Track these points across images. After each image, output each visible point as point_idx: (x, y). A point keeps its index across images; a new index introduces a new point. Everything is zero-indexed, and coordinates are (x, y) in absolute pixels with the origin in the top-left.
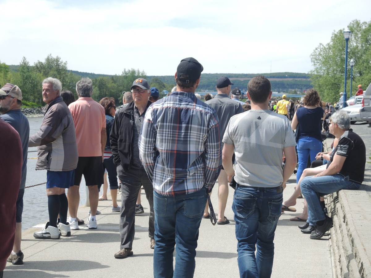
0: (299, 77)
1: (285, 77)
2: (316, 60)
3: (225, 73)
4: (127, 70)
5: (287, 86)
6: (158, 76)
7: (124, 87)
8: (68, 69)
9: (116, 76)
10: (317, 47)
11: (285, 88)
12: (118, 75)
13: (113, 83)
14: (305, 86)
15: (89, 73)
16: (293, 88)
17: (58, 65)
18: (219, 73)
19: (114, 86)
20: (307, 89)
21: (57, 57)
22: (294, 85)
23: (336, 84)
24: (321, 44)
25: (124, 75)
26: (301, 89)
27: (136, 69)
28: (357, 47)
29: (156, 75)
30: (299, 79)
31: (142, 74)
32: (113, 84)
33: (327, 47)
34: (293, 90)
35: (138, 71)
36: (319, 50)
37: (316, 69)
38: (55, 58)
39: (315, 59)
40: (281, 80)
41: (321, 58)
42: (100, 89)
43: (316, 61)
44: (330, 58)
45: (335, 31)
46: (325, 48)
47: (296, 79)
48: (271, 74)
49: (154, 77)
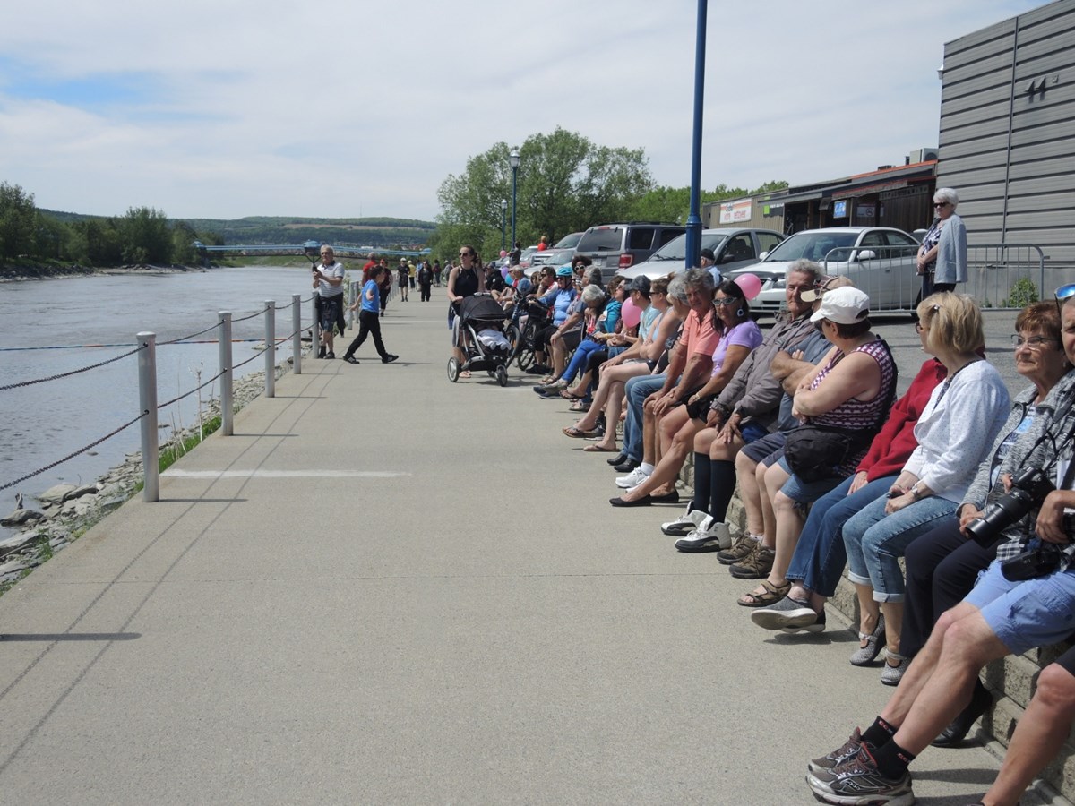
0: (403, 226)
1: (383, 225)
2: (446, 199)
3: (291, 216)
4: (133, 209)
5: (386, 239)
6: (182, 220)
7: (130, 236)
8: (36, 206)
9: (115, 218)
10: (446, 179)
11: (382, 241)
12: (119, 216)
13: (111, 228)
14: (412, 238)
15: (67, 213)
16: (395, 242)
17: (18, 199)
18: (280, 216)
19: (113, 234)
20: (415, 242)
21: (17, 185)
22: (396, 236)
23: (476, 236)
24: (450, 175)
25: (130, 216)
26: (407, 243)
27: (150, 208)
28: (505, 181)
29: (179, 218)
30: (403, 228)
31: (159, 215)
32: (112, 231)
33: (460, 180)
34: (396, 245)
35: (154, 211)
36: (449, 183)
37: (447, 213)
38: (13, 187)
39: (444, 197)
40: (376, 228)
41: (452, 196)
42: (89, 239)
43: (445, 201)
44: (466, 197)
45: (470, 157)
46: (457, 182)
47: (399, 228)
48: (361, 219)
49: (177, 220)
